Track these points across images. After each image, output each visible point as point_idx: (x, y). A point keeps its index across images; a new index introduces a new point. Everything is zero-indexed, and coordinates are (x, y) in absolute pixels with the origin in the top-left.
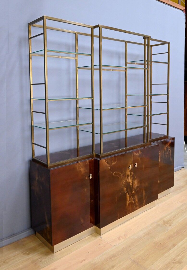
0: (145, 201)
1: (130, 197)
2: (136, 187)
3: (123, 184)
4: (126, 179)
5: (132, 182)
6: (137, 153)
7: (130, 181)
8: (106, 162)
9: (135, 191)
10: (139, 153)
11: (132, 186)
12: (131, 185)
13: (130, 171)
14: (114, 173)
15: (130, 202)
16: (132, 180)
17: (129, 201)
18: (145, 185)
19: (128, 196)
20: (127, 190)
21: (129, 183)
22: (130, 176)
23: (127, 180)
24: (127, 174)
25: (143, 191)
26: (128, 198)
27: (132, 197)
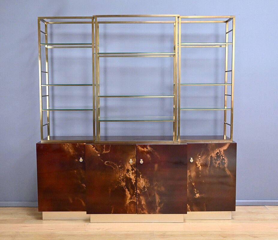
0: (159, 208)
1: (132, 195)
2: (142, 187)
3: (121, 178)
4: (125, 173)
5: (136, 179)
6: (144, 148)
7: (132, 177)
8: (94, 148)
9: (141, 190)
10: (147, 148)
11: (136, 183)
12: (134, 182)
13: (131, 166)
14: (106, 162)
15: (131, 200)
16: (135, 177)
17: (131, 198)
18: (159, 189)
19: (128, 193)
20: (126, 185)
21: (131, 179)
22: (132, 171)
23: (127, 175)
24: (126, 168)
25: (155, 195)
26: (129, 196)
27: (134, 196)
